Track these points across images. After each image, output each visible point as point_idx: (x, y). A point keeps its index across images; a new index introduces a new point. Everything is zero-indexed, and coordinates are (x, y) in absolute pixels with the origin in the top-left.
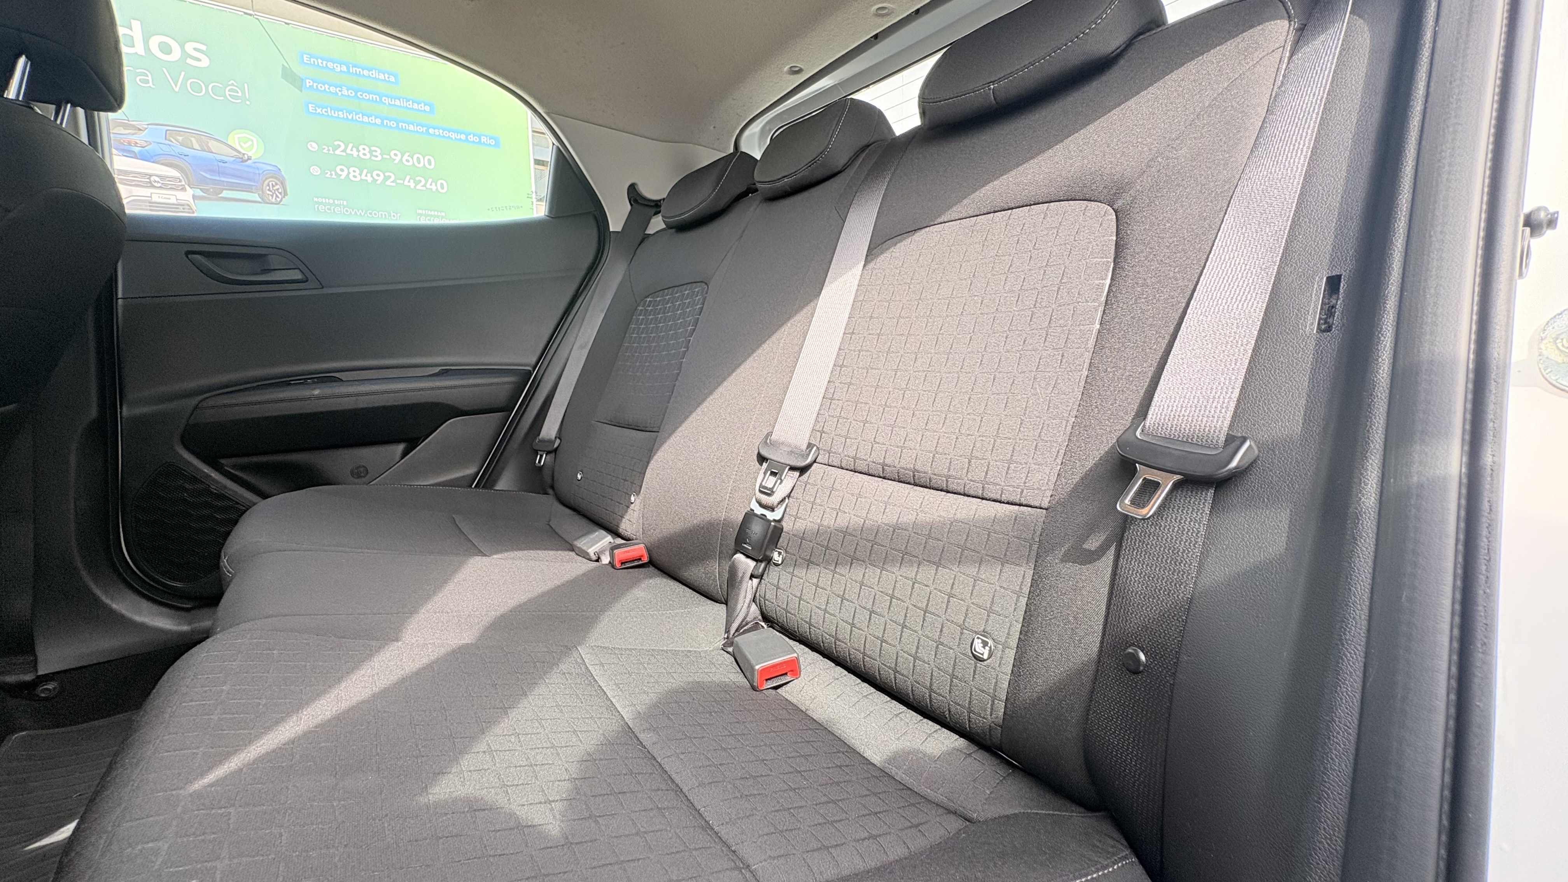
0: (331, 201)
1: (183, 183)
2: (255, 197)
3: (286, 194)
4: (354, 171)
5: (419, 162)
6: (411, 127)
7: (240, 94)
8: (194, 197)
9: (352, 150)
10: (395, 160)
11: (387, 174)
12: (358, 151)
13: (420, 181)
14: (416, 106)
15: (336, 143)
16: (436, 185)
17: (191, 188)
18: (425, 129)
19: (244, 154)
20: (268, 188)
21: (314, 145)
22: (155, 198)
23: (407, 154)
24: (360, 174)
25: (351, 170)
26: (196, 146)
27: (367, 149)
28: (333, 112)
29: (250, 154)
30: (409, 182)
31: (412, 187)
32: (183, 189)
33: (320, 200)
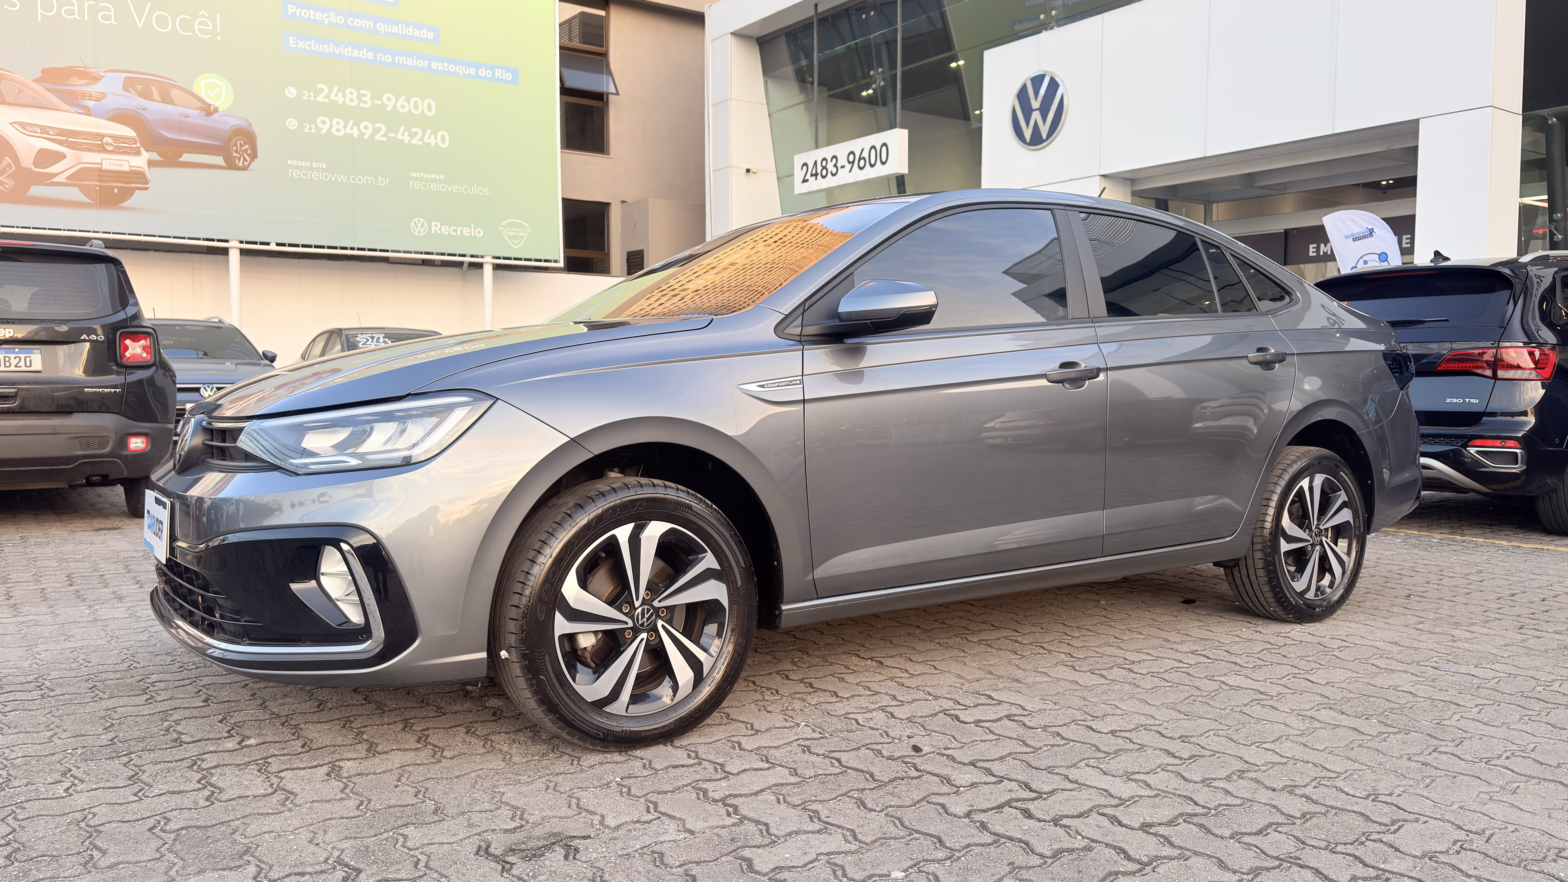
0: (308, 164)
1: (138, 145)
2: (219, 160)
3: (254, 156)
4: (338, 123)
5: (416, 108)
6: (410, 62)
7: (211, 28)
8: (151, 163)
9: (337, 95)
10: (387, 106)
11: (377, 126)
12: (344, 96)
13: (416, 133)
14: (417, 33)
15: (318, 86)
16: (436, 138)
17: (147, 151)
18: (426, 62)
19: (210, 105)
20: (235, 148)
21: (293, 90)
22: (106, 166)
23: (403, 97)
24: (345, 127)
25: (335, 121)
26: (156, 96)
27: (355, 93)
28: (317, 45)
29: (217, 104)
30: (403, 135)
31: (406, 142)
32: (138, 153)
33: (295, 163)
